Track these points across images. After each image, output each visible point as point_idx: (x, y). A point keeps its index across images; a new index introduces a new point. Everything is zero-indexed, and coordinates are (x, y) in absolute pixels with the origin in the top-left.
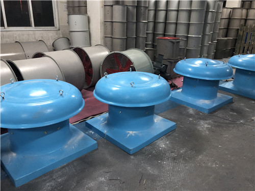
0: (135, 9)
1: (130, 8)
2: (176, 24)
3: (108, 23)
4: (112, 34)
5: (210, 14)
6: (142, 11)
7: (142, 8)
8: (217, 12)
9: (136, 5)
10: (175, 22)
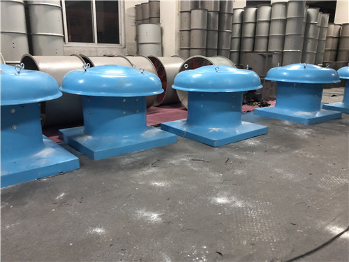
0: (218, 16)
1: (212, 13)
2: (268, 38)
3: (185, 32)
4: (189, 45)
5: (312, 27)
6: (226, 18)
7: (226, 15)
8: (322, 27)
9: (219, 10)
10: (266, 35)
